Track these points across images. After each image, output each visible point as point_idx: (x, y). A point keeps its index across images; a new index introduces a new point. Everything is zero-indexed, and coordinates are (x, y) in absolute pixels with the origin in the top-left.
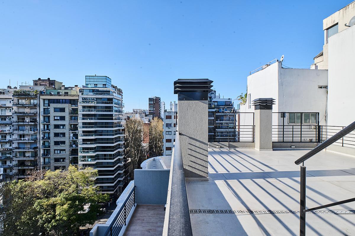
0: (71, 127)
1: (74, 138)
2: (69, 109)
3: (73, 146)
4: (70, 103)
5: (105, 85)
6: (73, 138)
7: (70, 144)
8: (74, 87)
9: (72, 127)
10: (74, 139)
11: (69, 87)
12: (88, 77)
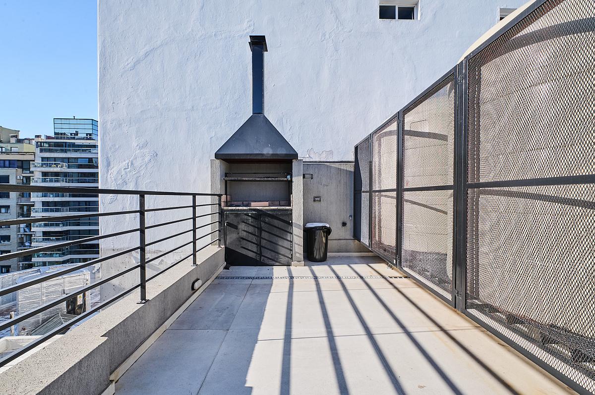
0: (23, 211)
1: (27, 230)
2: (17, 177)
3: (26, 245)
4: (22, 167)
5: (90, 135)
6: (24, 230)
7: (19, 241)
8: (33, 139)
9: (25, 210)
10: (26, 232)
11: (25, 139)
12: (59, 121)
